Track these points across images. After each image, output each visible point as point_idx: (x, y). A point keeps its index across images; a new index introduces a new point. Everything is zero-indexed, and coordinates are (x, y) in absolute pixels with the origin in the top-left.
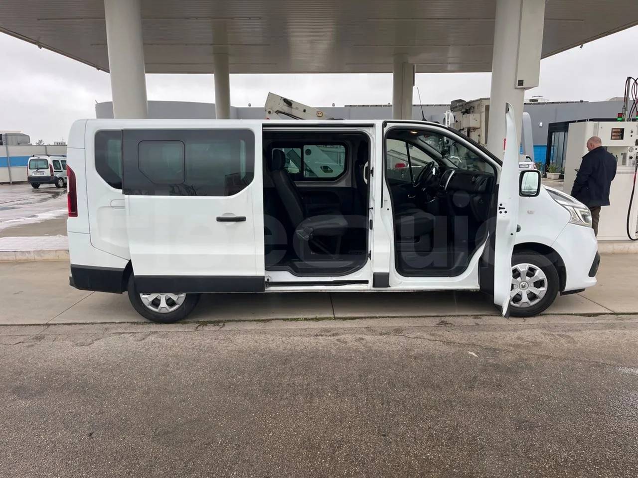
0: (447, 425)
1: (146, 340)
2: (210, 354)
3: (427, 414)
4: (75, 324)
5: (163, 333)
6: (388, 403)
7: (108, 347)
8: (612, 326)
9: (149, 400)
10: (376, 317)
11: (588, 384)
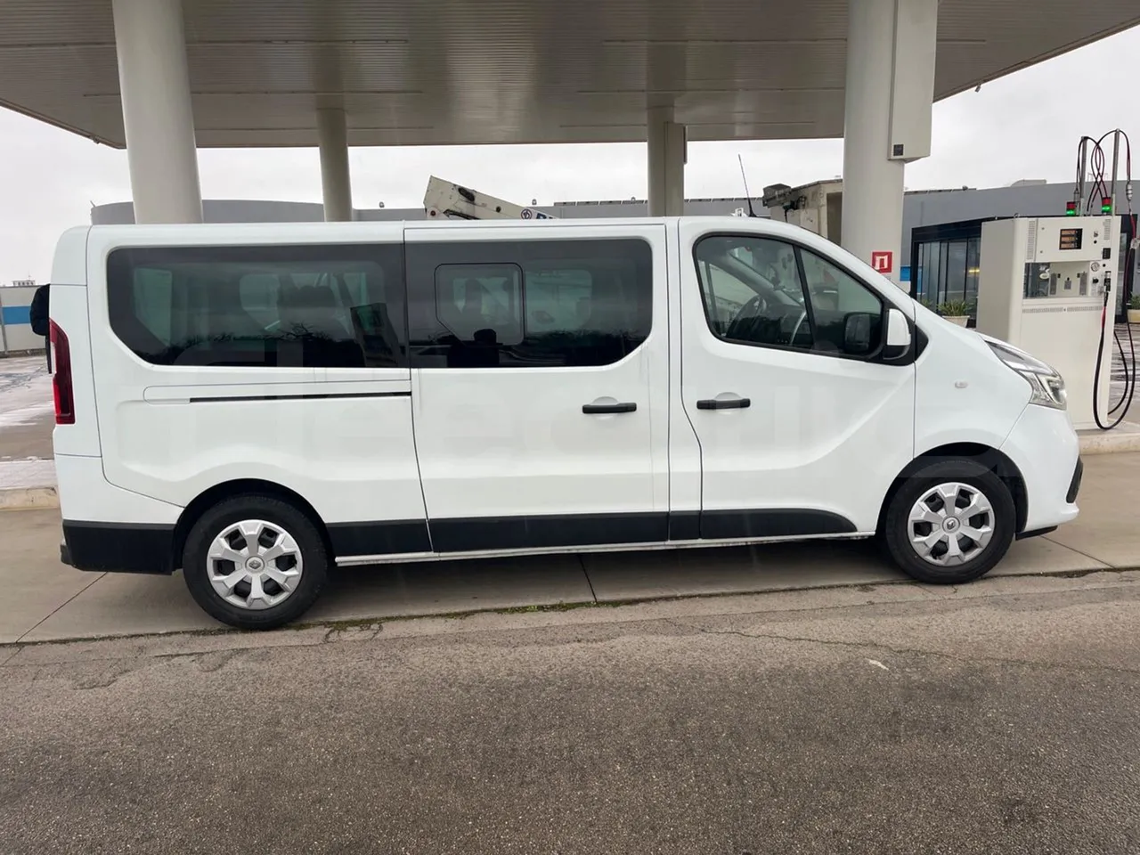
0: (869, 823)
1: (226, 668)
2: (361, 692)
3: (824, 800)
4: (76, 640)
5: (260, 652)
6: (740, 780)
7: (147, 689)
8: (1116, 595)
9: (246, 803)
10: (677, 598)
11: (1110, 713)
